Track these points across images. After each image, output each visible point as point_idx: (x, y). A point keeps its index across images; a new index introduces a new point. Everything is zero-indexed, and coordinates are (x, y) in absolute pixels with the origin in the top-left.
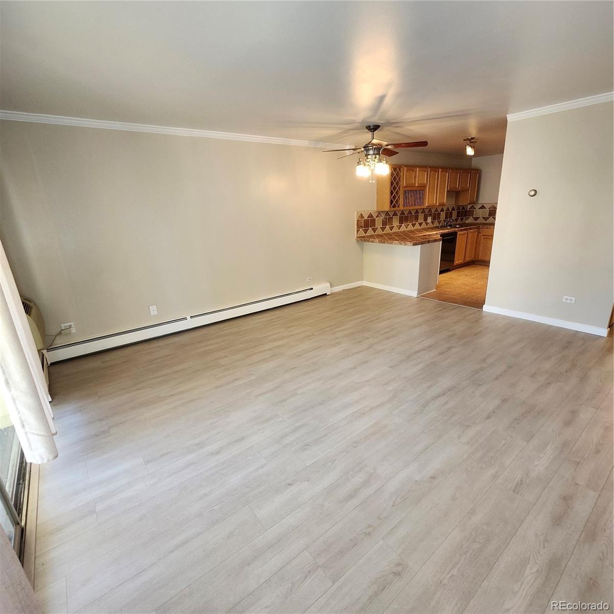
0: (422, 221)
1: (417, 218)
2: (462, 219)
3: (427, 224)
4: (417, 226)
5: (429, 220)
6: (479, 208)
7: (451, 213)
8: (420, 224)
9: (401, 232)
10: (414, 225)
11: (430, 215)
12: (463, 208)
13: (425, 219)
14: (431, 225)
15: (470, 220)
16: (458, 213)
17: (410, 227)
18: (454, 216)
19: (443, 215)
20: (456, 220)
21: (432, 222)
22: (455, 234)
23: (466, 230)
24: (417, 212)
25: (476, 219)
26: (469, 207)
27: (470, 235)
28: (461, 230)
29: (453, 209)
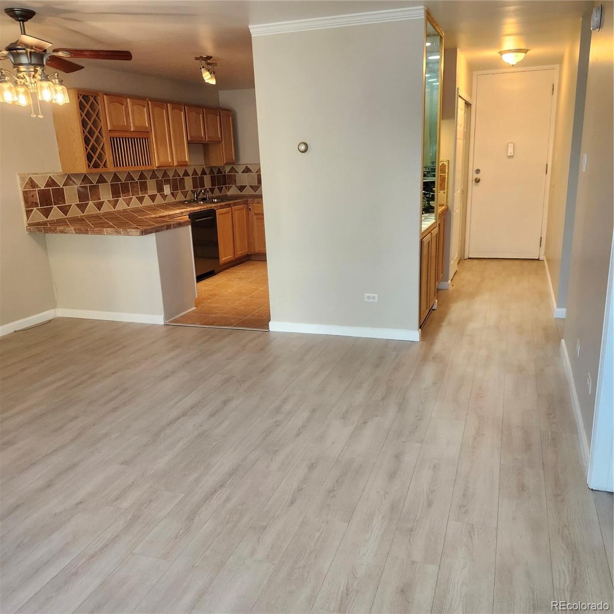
0: (155, 192)
1: (144, 187)
2: (220, 190)
3: (164, 197)
4: (147, 202)
5: (167, 190)
6: (243, 172)
7: (202, 179)
8: (153, 198)
9: (119, 212)
10: (141, 199)
11: (167, 182)
12: (219, 171)
13: (160, 189)
14: (172, 199)
15: (233, 191)
16: (213, 179)
17: (135, 203)
18: (208, 184)
19: (189, 183)
20: (212, 190)
21: (172, 194)
22: (212, 213)
23: (229, 206)
24: (142, 176)
25: (242, 188)
26: (228, 169)
27: (236, 214)
28: (222, 207)
29: (204, 173)
